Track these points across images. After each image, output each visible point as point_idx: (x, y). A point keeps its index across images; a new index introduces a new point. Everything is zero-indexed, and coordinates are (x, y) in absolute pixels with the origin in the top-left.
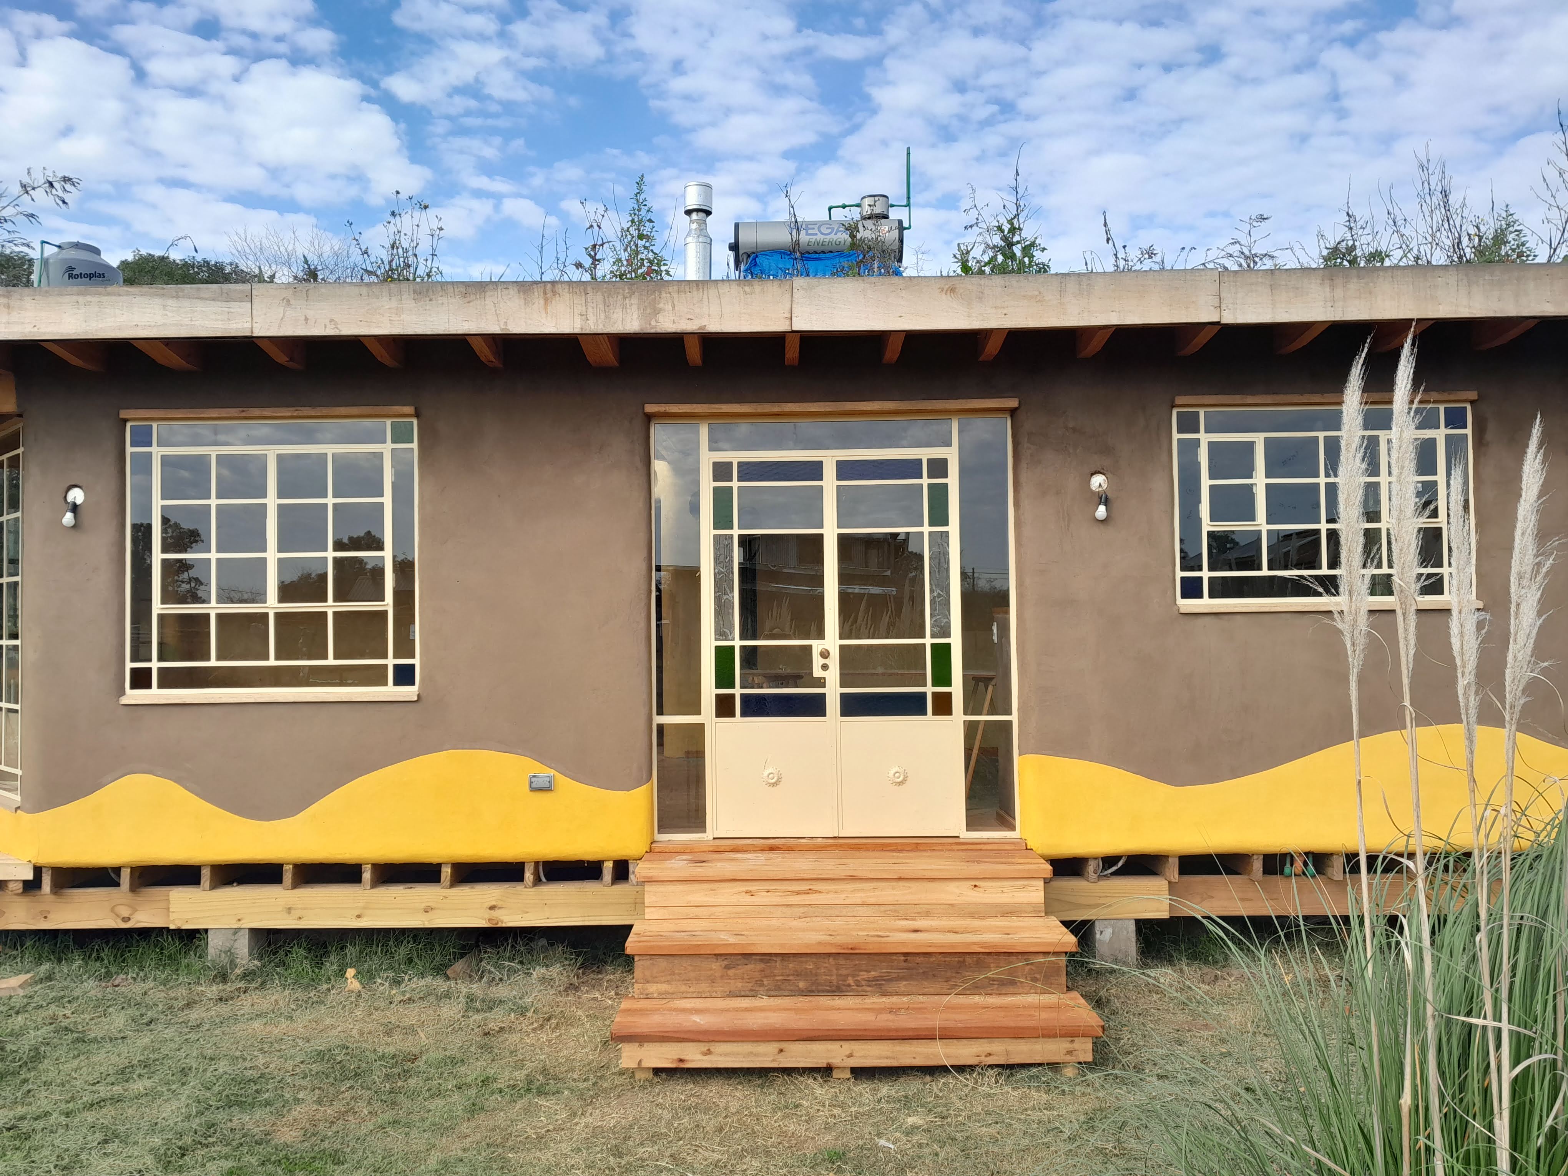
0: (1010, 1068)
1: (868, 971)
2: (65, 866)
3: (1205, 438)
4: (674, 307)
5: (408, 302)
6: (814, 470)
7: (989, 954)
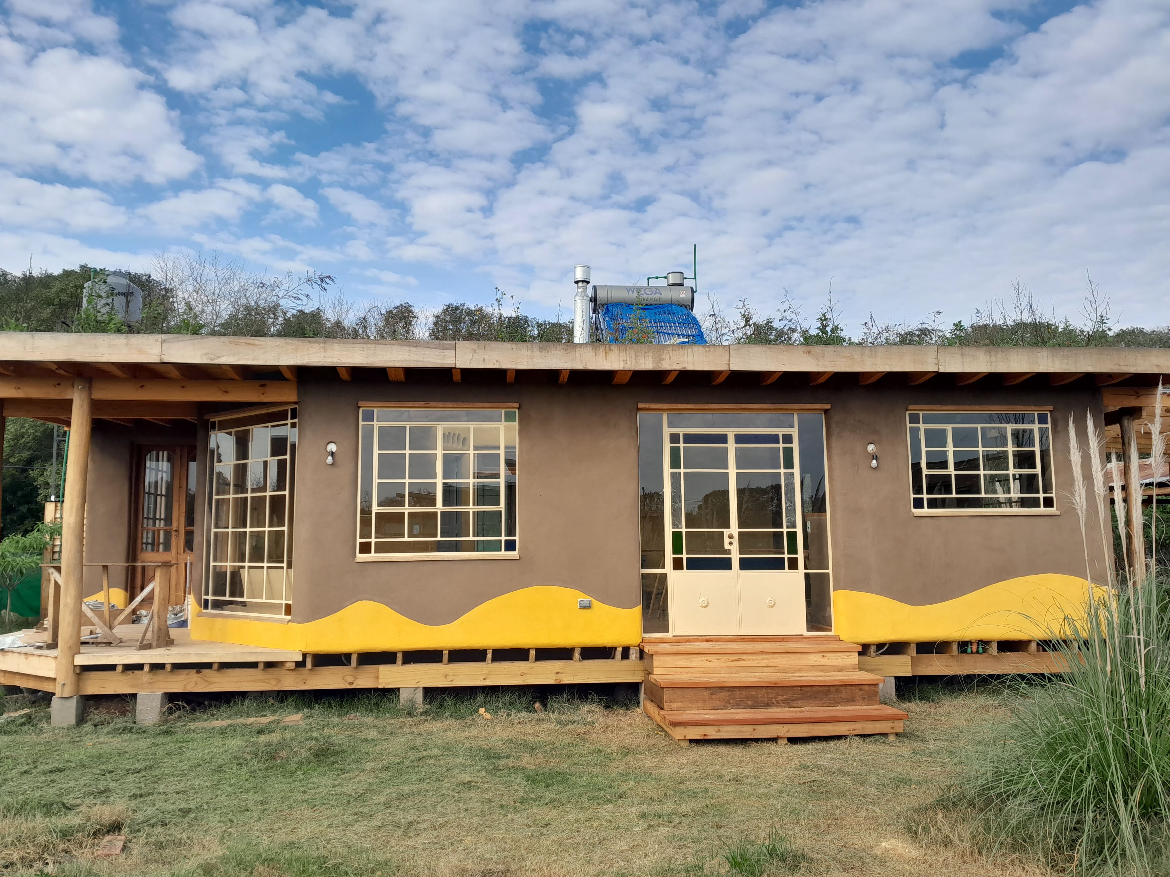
0: (864, 736)
1: (782, 696)
2: (320, 653)
3: (923, 427)
4: (670, 357)
5: (536, 353)
6: (723, 439)
7: (841, 685)
